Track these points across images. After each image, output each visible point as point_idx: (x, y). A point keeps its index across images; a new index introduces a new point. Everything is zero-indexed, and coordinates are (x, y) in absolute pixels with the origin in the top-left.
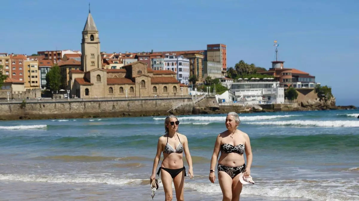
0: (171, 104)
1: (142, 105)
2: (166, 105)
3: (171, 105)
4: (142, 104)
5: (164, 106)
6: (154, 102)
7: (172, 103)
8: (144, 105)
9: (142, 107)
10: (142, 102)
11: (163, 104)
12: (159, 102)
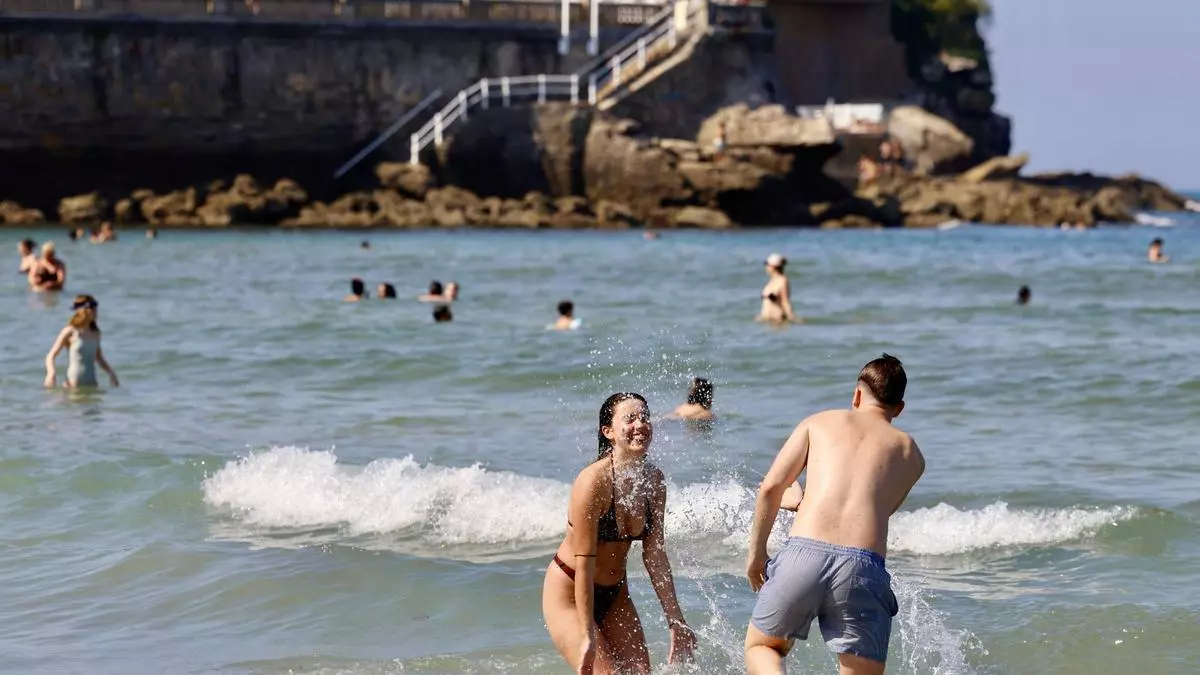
0: (371, 87)
1: (98, 85)
2: (321, 96)
3: (372, 106)
4: (103, 72)
5: (310, 106)
6: (217, 59)
7: (378, 76)
8: (115, 91)
9: (102, 102)
10: (96, 54)
11: (298, 81)
12: (260, 64)
